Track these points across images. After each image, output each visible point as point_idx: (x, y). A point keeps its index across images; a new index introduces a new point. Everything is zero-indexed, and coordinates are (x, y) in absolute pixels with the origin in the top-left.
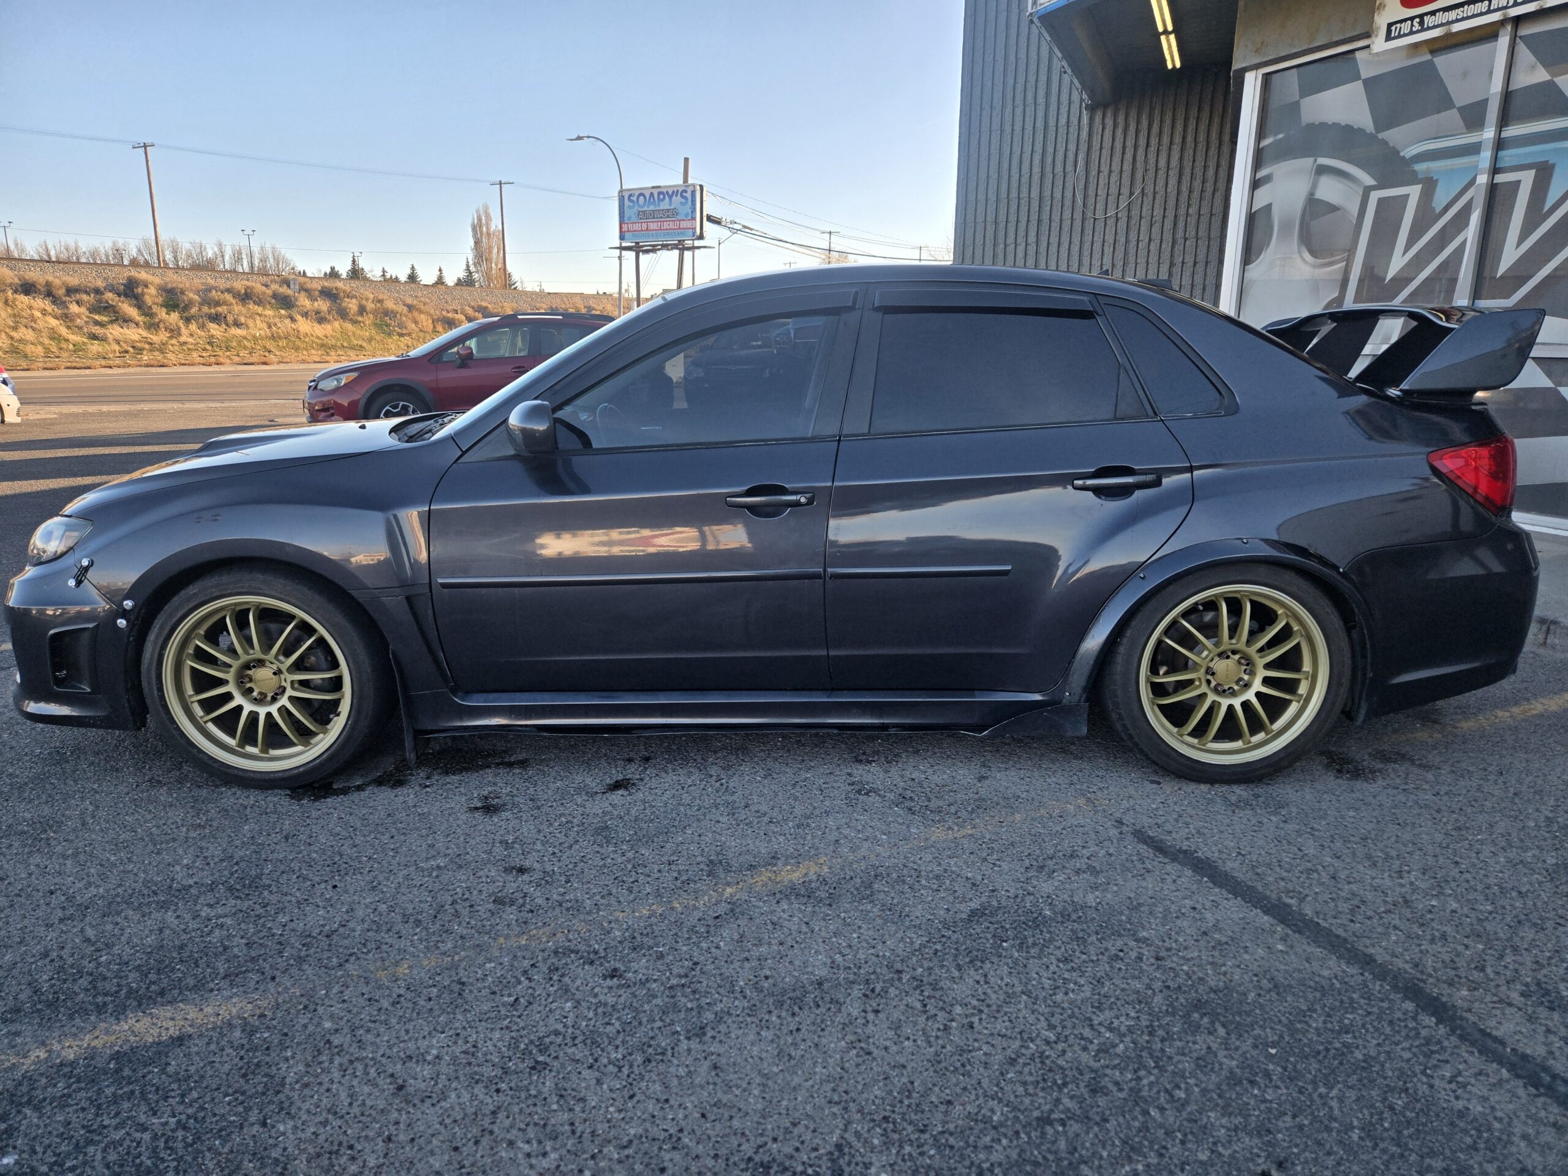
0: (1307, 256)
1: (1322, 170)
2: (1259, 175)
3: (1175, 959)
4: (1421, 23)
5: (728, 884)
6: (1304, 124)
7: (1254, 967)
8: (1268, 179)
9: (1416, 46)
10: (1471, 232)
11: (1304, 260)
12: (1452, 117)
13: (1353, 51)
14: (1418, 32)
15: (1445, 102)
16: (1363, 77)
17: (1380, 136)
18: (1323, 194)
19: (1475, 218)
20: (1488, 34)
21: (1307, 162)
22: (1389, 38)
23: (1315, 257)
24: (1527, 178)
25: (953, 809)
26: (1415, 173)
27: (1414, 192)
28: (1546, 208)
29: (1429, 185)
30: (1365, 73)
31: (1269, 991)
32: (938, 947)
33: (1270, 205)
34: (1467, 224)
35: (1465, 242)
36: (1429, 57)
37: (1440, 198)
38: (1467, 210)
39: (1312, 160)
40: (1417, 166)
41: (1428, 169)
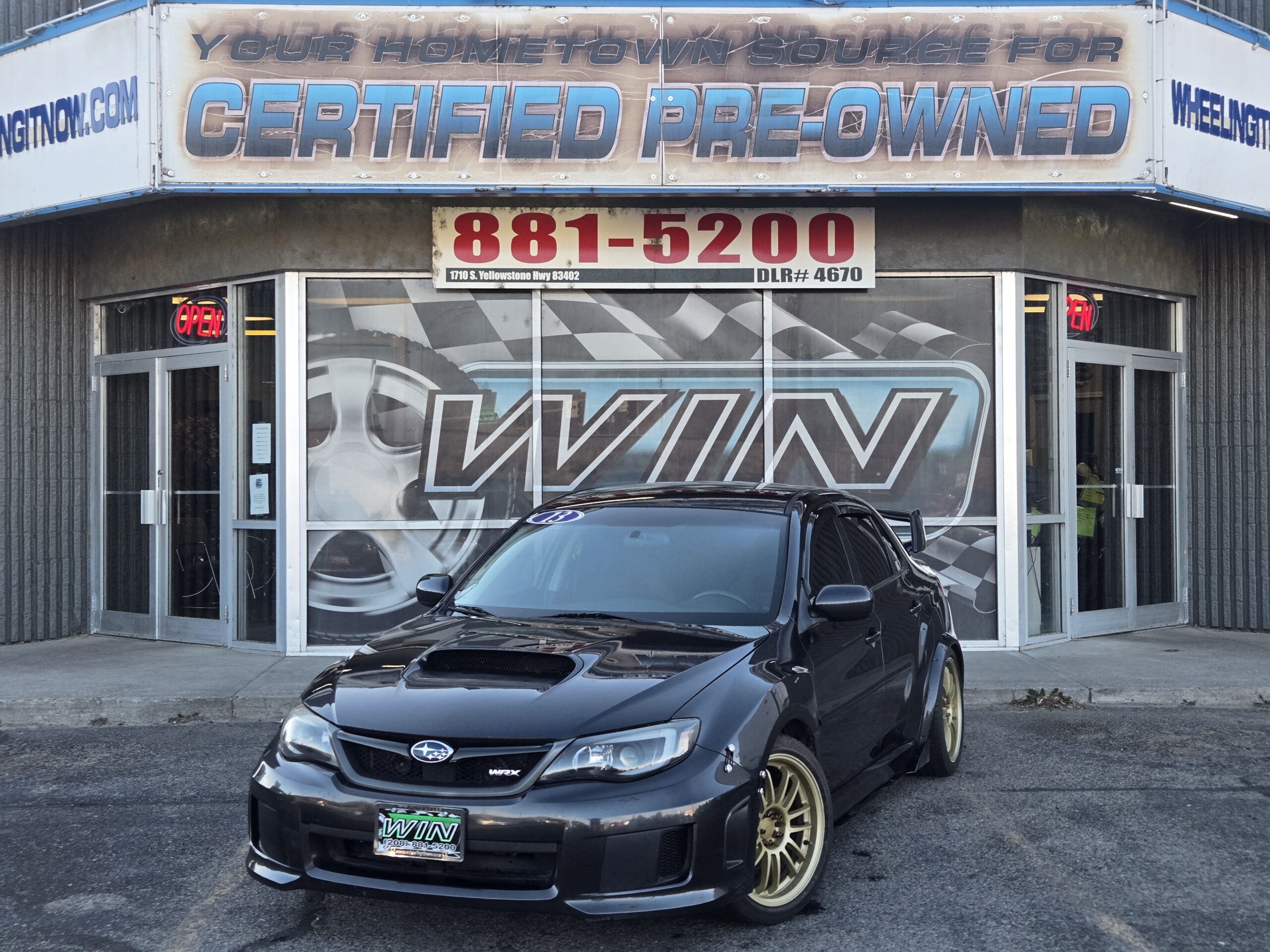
0: (379, 443)
1: (381, 371)
2: (312, 366)
6: (356, 329)
10: (535, 436)
11: (377, 447)
13: (401, 279)
16: (413, 301)
17: (438, 351)
18: (386, 391)
19: (537, 425)
21: (366, 362)
22: (449, 279)
27: (477, 400)
29: (490, 396)
30: (416, 299)
33: (329, 395)
39: (370, 361)
40: (476, 380)
41: (486, 383)
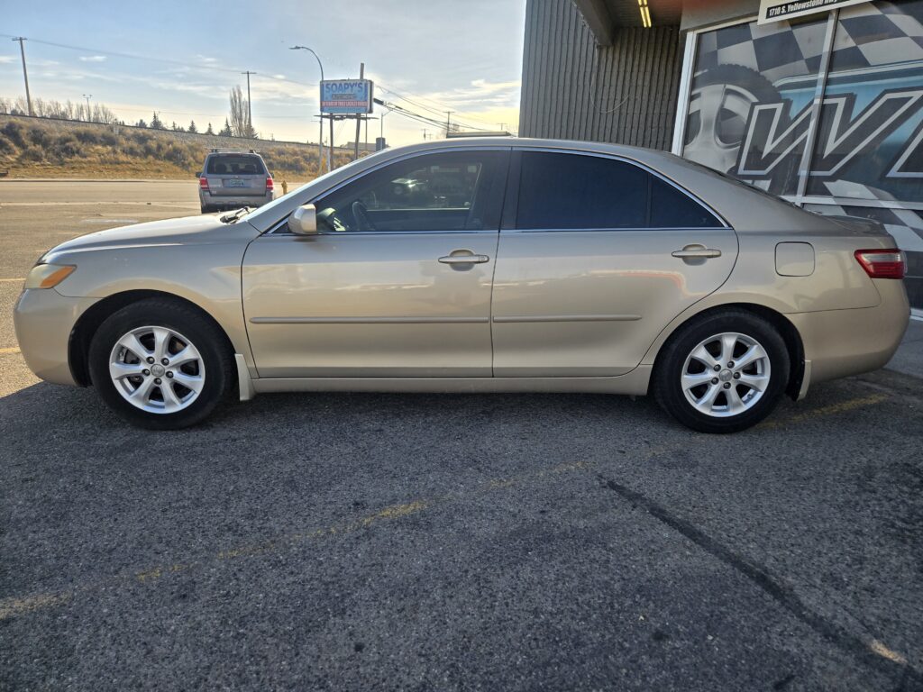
0: (718, 140)
1: (728, 92)
2: (694, 93)
3: (628, 561)
4: (786, 9)
5: (367, 517)
6: (719, 63)
7: (672, 565)
8: (698, 95)
9: (783, 22)
10: (810, 132)
11: (718, 144)
12: (801, 64)
13: (748, 23)
14: (785, 14)
15: (797, 55)
16: (754, 38)
17: (762, 73)
18: (728, 106)
19: (813, 124)
20: (823, 17)
21: (720, 87)
22: (768, 16)
23: (724, 142)
24: (841, 102)
25: (503, 469)
26: (780, 95)
27: (779, 107)
28: (852, 119)
29: (788, 105)
30: (755, 35)
31: (680, 580)
32: (490, 555)
33: (699, 111)
34: (808, 127)
35: (806, 137)
36: (790, 29)
37: (793, 112)
38: (808, 119)
39: (723, 85)
40: (782, 92)
41: (787, 94)
